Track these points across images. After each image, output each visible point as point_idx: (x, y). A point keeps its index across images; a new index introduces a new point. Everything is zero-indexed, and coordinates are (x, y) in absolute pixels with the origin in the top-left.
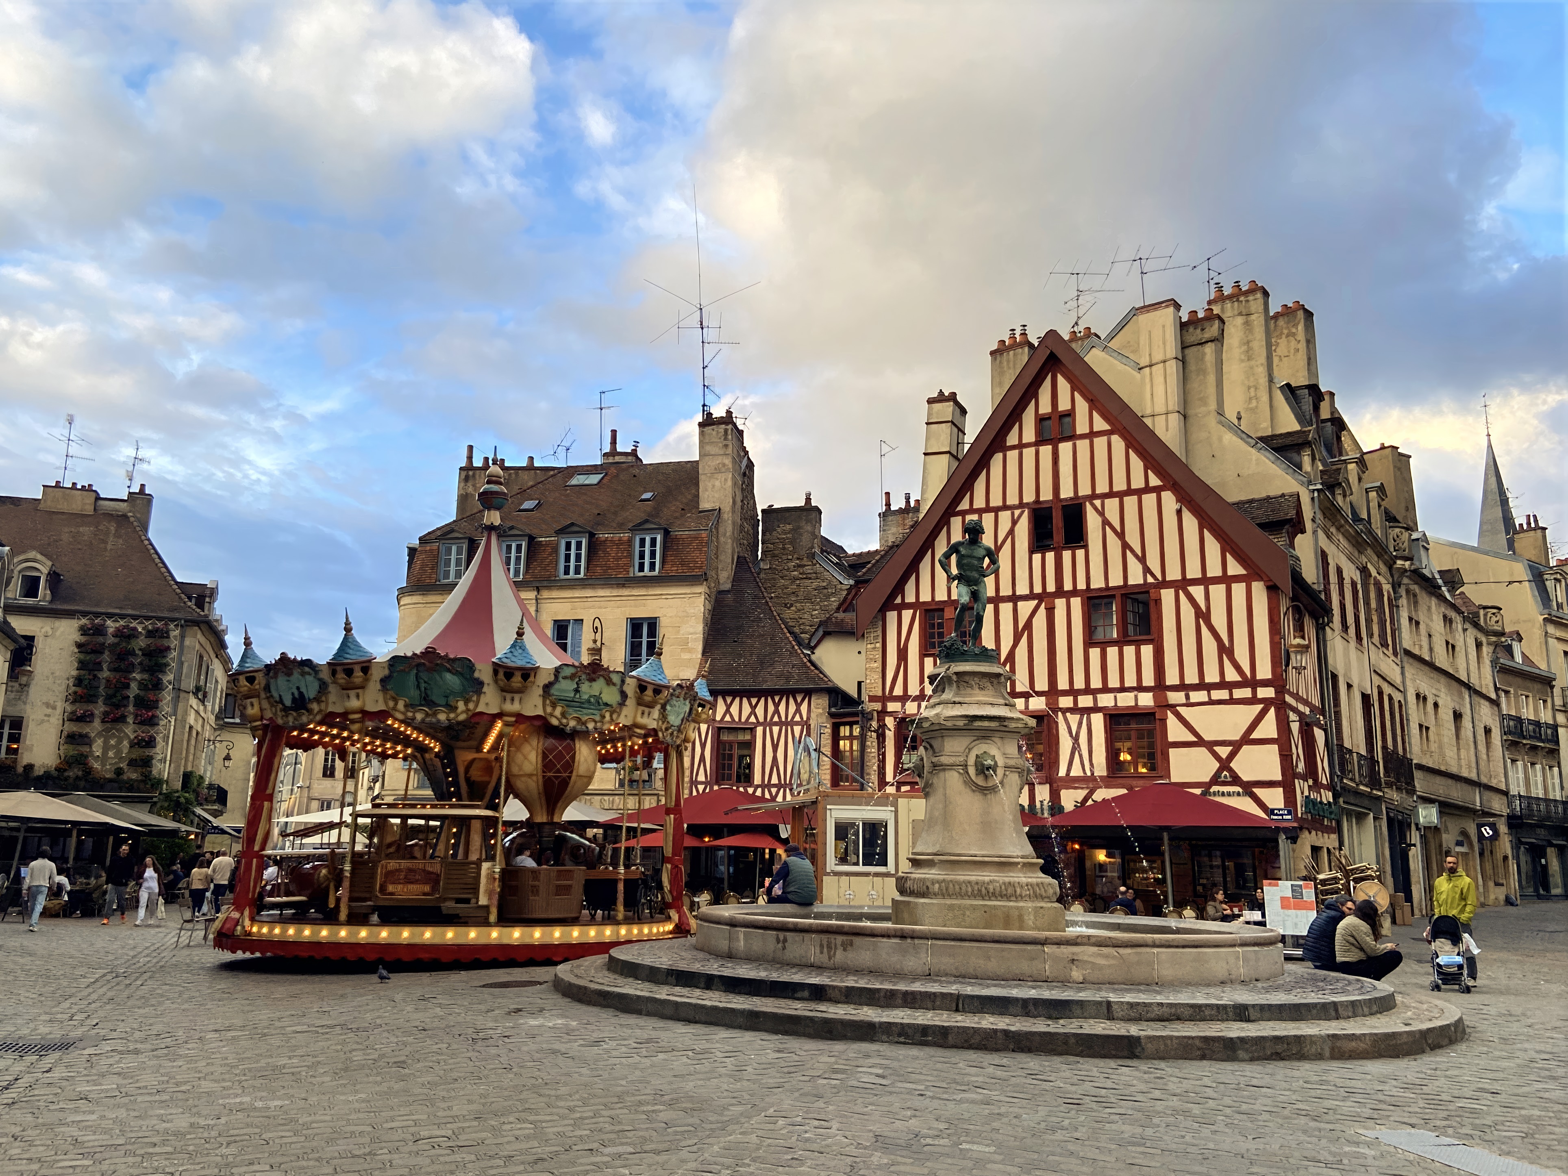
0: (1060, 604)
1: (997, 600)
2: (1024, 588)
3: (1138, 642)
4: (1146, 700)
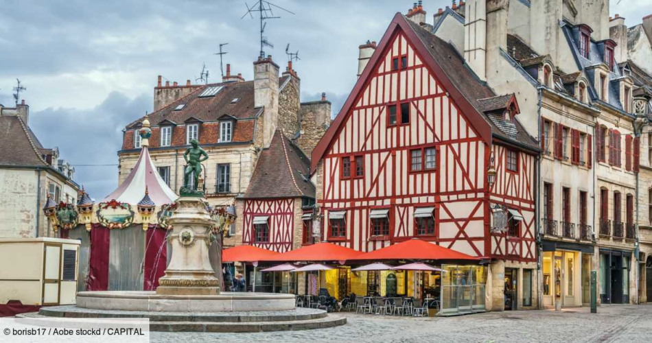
1: (372, 152)
2: (383, 147)
3: (430, 171)
4: (432, 199)
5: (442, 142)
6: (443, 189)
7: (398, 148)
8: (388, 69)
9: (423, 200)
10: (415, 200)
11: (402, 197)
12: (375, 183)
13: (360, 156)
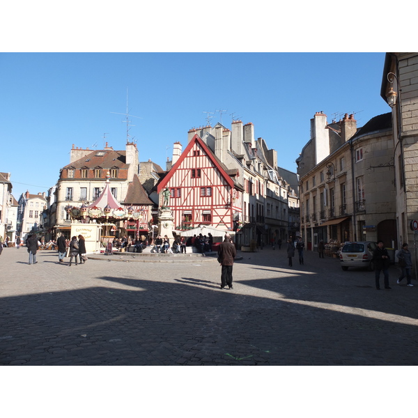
0: (196, 189)
1: (184, 187)
2: (189, 186)
3: (208, 196)
4: (210, 207)
5: (214, 186)
6: (214, 204)
7: (196, 186)
8: (192, 155)
9: (206, 207)
10: (203, 207)
11: (197, 206)
12: (186, 200)
13: (179, 189)
